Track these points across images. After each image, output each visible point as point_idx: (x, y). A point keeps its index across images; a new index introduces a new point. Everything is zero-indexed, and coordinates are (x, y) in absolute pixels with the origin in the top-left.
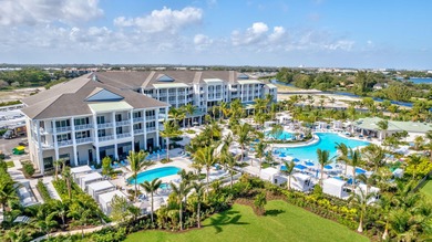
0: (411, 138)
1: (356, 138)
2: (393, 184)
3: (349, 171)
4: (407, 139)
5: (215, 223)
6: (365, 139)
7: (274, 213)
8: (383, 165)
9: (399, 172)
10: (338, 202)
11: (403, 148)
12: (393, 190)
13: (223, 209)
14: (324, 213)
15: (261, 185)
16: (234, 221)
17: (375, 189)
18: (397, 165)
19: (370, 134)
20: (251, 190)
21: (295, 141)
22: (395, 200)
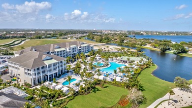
0: (136, 62)
1: (121, 63)
2: (132, 76)
3: (121, 74)
4: (135, 63)
5: (93, 91)
6: (124, 64)
7: (106, 87)
8: (129, 71)
9: (133, 73)
10: (120, 83)
11: (134, 65)
12: (132, 78)
13: (94, 88)
14: (117, 86)
15: (100, 81)
16: (98, 90)
17: (128, 78)
18: (132, 71)
19: (125, 62)
20: (98, 82)
21: (104, 66)
22: (132, 80)
